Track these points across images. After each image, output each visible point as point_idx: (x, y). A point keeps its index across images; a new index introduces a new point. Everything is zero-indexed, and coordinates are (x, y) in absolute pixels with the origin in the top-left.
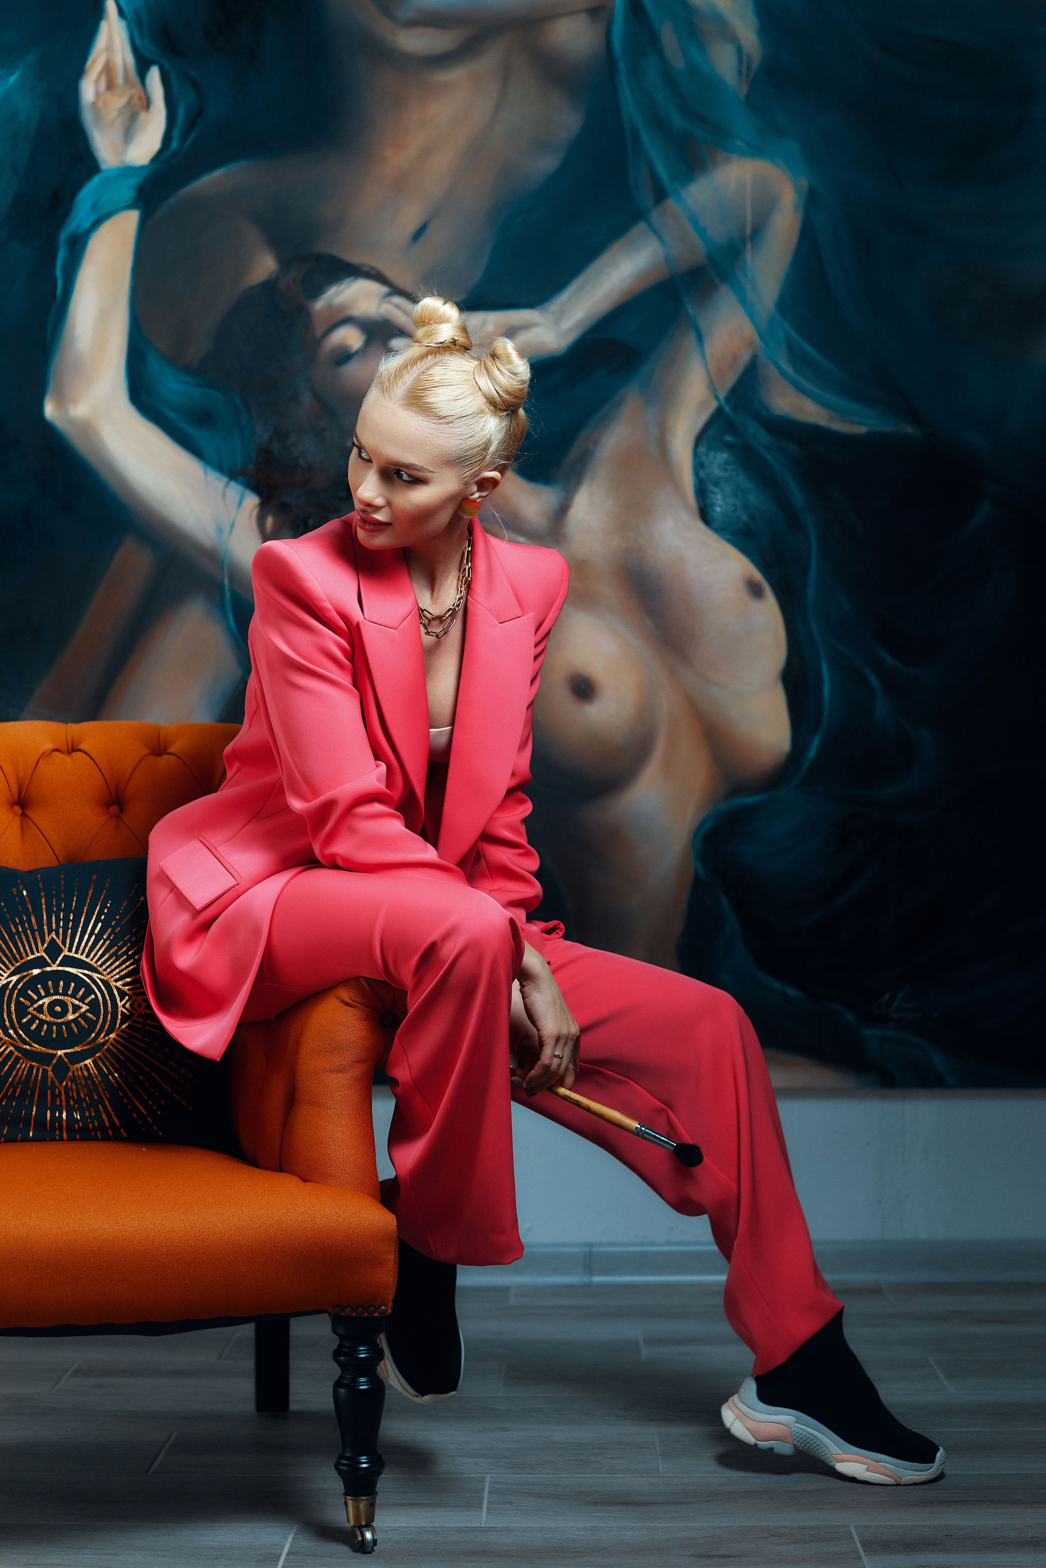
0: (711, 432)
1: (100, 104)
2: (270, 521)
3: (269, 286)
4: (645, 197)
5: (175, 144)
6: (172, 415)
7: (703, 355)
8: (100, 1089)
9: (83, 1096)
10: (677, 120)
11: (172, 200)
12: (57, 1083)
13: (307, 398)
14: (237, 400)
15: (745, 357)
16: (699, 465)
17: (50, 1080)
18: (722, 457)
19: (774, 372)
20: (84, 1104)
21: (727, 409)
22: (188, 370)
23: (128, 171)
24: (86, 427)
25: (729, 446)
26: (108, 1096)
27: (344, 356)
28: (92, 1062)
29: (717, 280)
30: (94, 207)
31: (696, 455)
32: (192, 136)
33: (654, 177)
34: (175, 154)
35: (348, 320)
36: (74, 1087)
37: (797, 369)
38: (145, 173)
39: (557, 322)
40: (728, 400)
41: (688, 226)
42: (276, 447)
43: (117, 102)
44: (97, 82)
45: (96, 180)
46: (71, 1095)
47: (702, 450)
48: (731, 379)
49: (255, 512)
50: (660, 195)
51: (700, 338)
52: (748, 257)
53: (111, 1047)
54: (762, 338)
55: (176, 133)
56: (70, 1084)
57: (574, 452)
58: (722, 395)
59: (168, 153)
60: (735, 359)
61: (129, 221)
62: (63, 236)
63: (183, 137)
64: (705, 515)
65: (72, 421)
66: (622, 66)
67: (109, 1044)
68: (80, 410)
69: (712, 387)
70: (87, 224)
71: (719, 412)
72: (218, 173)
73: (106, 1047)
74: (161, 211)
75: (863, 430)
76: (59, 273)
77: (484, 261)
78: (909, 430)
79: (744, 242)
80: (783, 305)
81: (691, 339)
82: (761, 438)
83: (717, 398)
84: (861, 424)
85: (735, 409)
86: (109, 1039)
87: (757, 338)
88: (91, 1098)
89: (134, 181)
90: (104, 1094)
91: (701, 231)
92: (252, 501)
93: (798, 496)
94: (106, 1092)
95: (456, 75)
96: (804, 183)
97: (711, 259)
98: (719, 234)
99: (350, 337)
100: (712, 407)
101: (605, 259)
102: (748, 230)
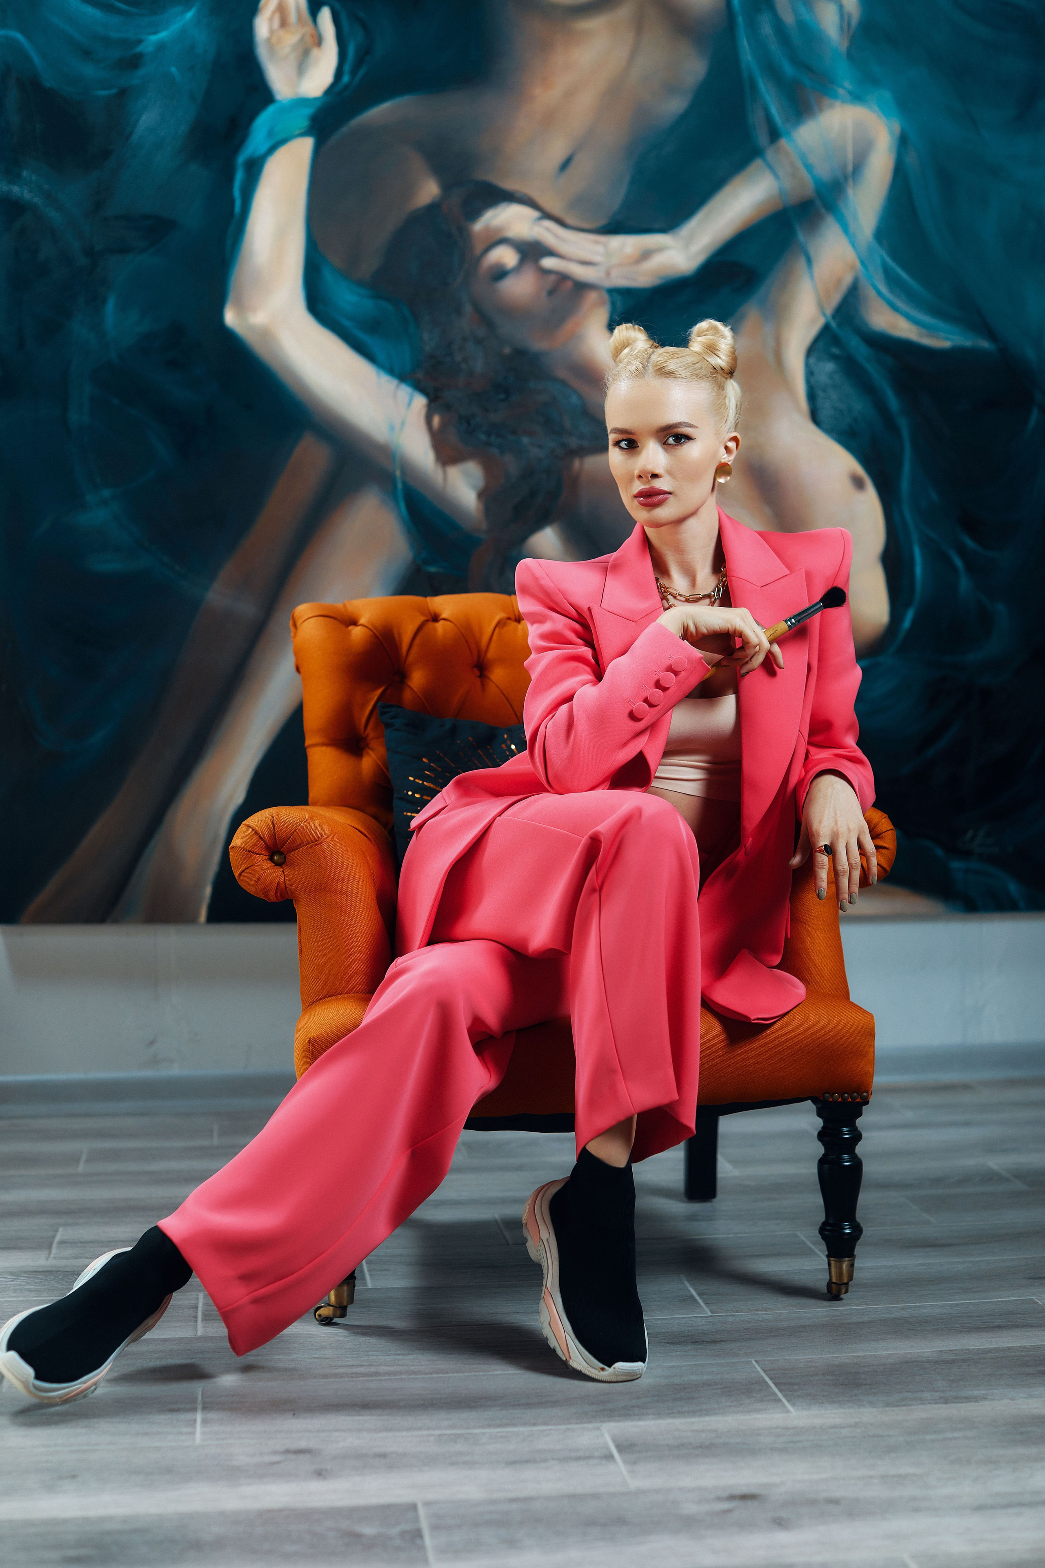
0: (820, 345)
1: (274, 40)
2: (436, 420)
3: (433, 208)
4: (762, 138)
5: (346, 79)
6: (347, 323)
7: (812, 276)
10: (788, 69)
13: (468, 308)
14: (406, 311)
15: (848, 280)
16: (810, 373)
18: (830, 366)
19: (872, 293)
21: (833, 325)
22: (360, 283)
23: (302, 102)
24: (266, 334)
25: (834, 358)
27: (500, 273)
29: (823, 211)
30: (270, 133)
31: (807, 365)
32: (362, 72)
33: (769, 119)
34: (347, 87)
35: (503, 241)
37: (891, 291)
38: (318, 104)
39: (687, 246)
40: (834, 316)
41: (799, 164)
42: (442, 353)
43: (291, 39)
44: (271, 19)
45: (271, 110)
47: (812, 360)
48: (836, 299)
49: (423, 412)
50: (774, 135)
51: (809, 261)
52: (850, 192)
54: (863, 263)
55: (347, 68)
58: (829, 311)
59: (339, 87)
60: (839, 281)
61: (304, 147)
62: (241, 159)
63: (354, 73)
64: (815, 417)
65: (252, 328)
66: (740, 20)
68: (260, 317)
69: (821, 306)
71: (826, 329)
72: (386, 106)
74: (335, 139)
75: (946, 344)
76: (237, 194)
77: (622, 191)
78: (985, 344)
79: (846, 178)
80: (880, 235)
81: (802, 263)
82: (861, 351)
83: (824, 315)
84: (947, 339)
85: (840, 325)
87: (858, 265)
89: (308, 112)
91: (809, 167)
92: (420, 402)
93: (893, 402)
95: (595, 24)
96: (897, 127)
97: (819, 193)
98: (824, 171)
99: (506, 256)
100: (820, 323)
101: (727, 191)
102: (850, 168)
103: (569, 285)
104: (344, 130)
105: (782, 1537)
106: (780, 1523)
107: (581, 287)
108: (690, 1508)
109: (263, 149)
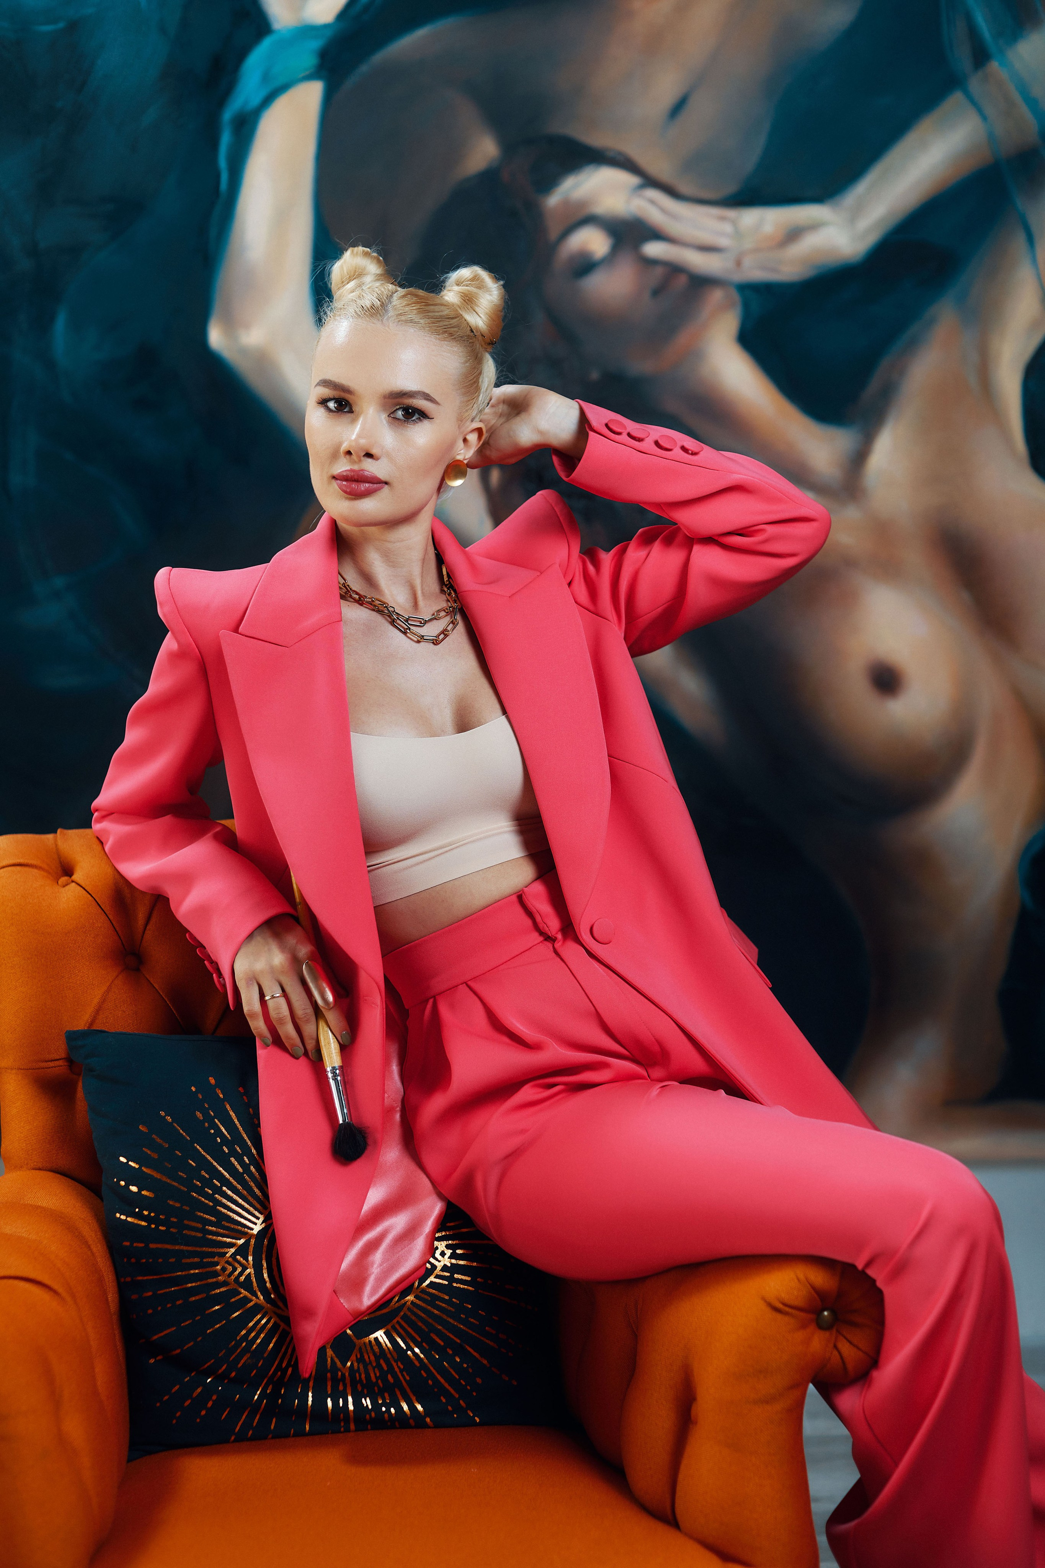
2: (495, 479)
3: (489, 177)
7: (1034, 261)
8: (397, 1369)
9: (374, 1379)
11: (364, 68)
12: (338, 1363)
13: (540, 318)
17: (329, 1360)
20: (376, 1388)
23: (308, 31)
24: (263, 359)
26: (408, 1378)
27: (584, 266)
28: (384, 1333)
31: (1025, 391)
35: (589, 220)
36: (361, 1367)
38: (329, 33)
39: (853, 219)
41: (1017, 96)
46: (358, 1378)
51: (1030, 239)
53: (409, 1314)
56: (356, 1364)
57: (874, 384)
59: (357, 10)
61: (310, 95)
64: (1037, 463)
65: (244, 351)
67: (405, 1309)
68: (254, 336)
70: (255, 101)
72: (421, 33)
73: (402, 1314)
74: (351, 81)
77: (760, 142)
86: (406, 1303)
88: (385, 1380)
89: (315, 44)
90: (403, 1375)
94: (405, 1373)
99: (594, 242)
101: (911, 139)
103: (682, 280)
107: (700, 283)
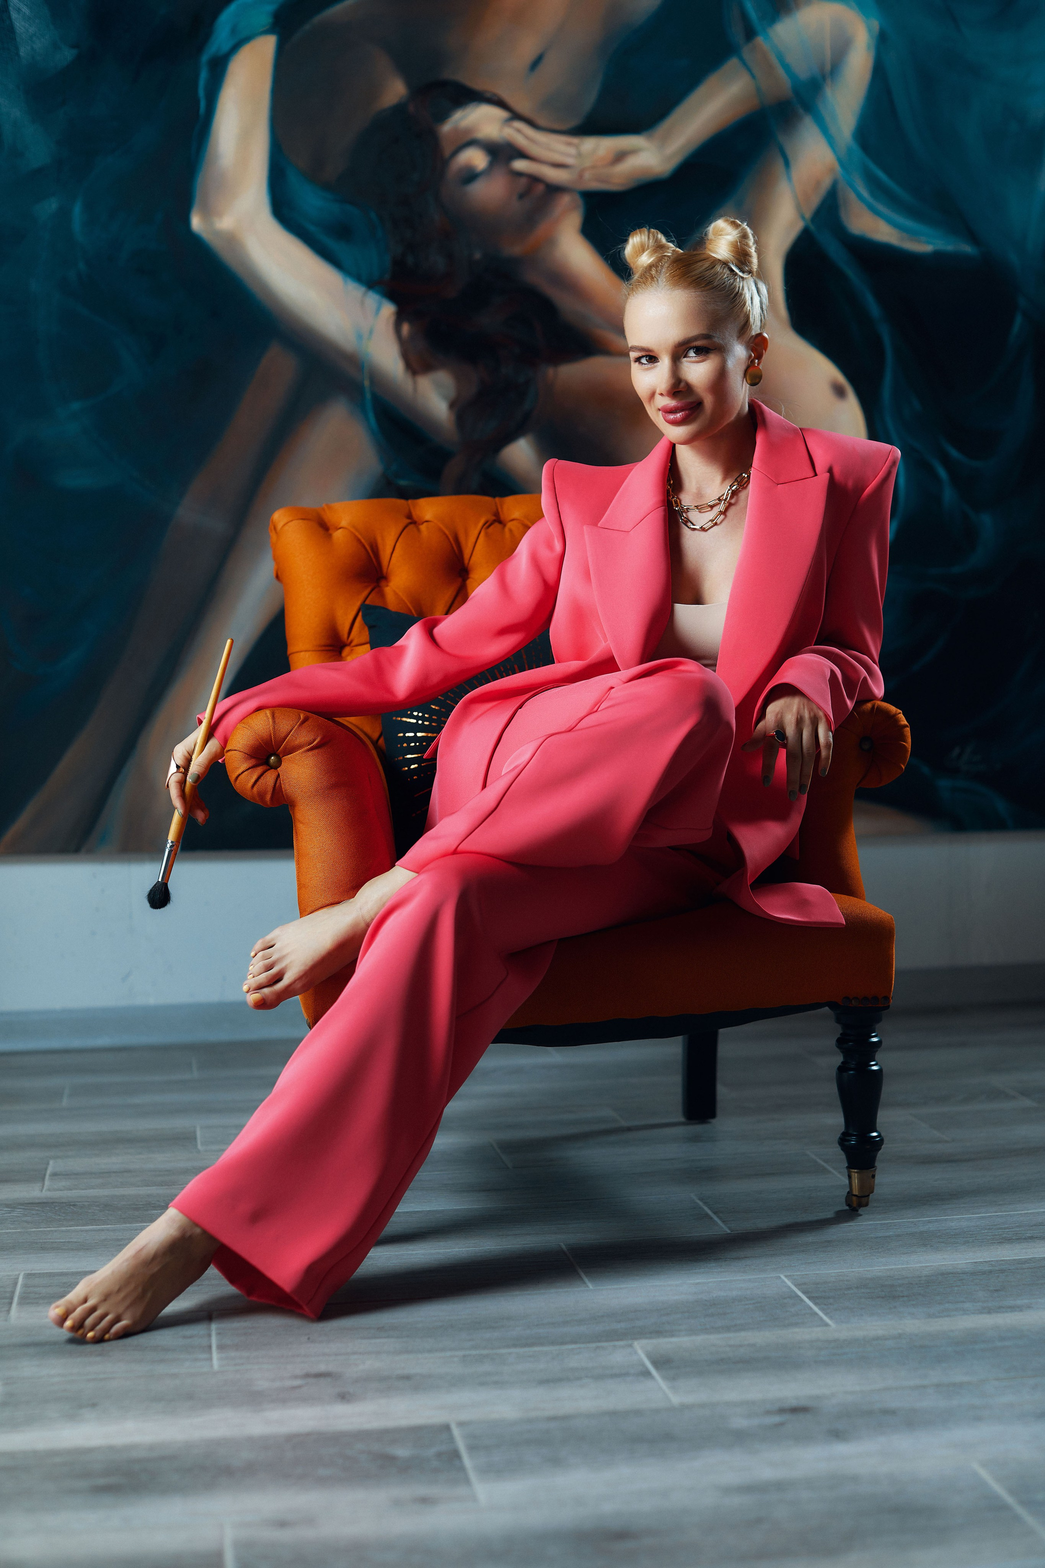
2: (405, 329)
3: (399, 109)
4: (737, 34)
6: (312, 228)
13: (436, 214)
14: (373, 215)
15: (827, 183)
19: (852, 196)
21: (812, 228)
22: (326, 186)
24: (232, 240)
27: (470, 176)
29: (801, 111)
33: (744, 16)
35: (473, 142)
37: (872, 194)
39: (662, 146)
41: (776, 62)
42: (410, 260)
48: (815, 201)
49: (392, 320)
50: (750, 34)
51: (787, 164)
52: (828, 92)
54: (842, 165)
58: (808, 215)
60: (818, 183)
61: (267, 45)
64: (795, 325)
65: (217, 234)
68: (226, 223)
69: (799, 210)
71: (805, 232)
72: (350, 2)
74: (299, 35)
75: (928, 249)
76: (201, 93)
77: (596, 88)
78: (967, 249)
79: (824, 78)
80: (860, 136)
81: (780, 164)
82: (842, 257)
83: (803, 217)
84: (929, 243)
85: (819, 228)
87: (837, 167)
89: (270, 8)
91: (786, 67)
92: (388, 309)
93: (874, 309)
96: (876, 24)
97: (796, 92)
98: (803, 72)
99: (477, 158)
100: (799, 226)
101: (701, 91)
102: (828, 67)
103: (540, 188)
104: (307, 27)
105: (841, 1449)
106: (837, 1435)
107: (554, 190)
108: (739, 1422)
109: (226, 47)
